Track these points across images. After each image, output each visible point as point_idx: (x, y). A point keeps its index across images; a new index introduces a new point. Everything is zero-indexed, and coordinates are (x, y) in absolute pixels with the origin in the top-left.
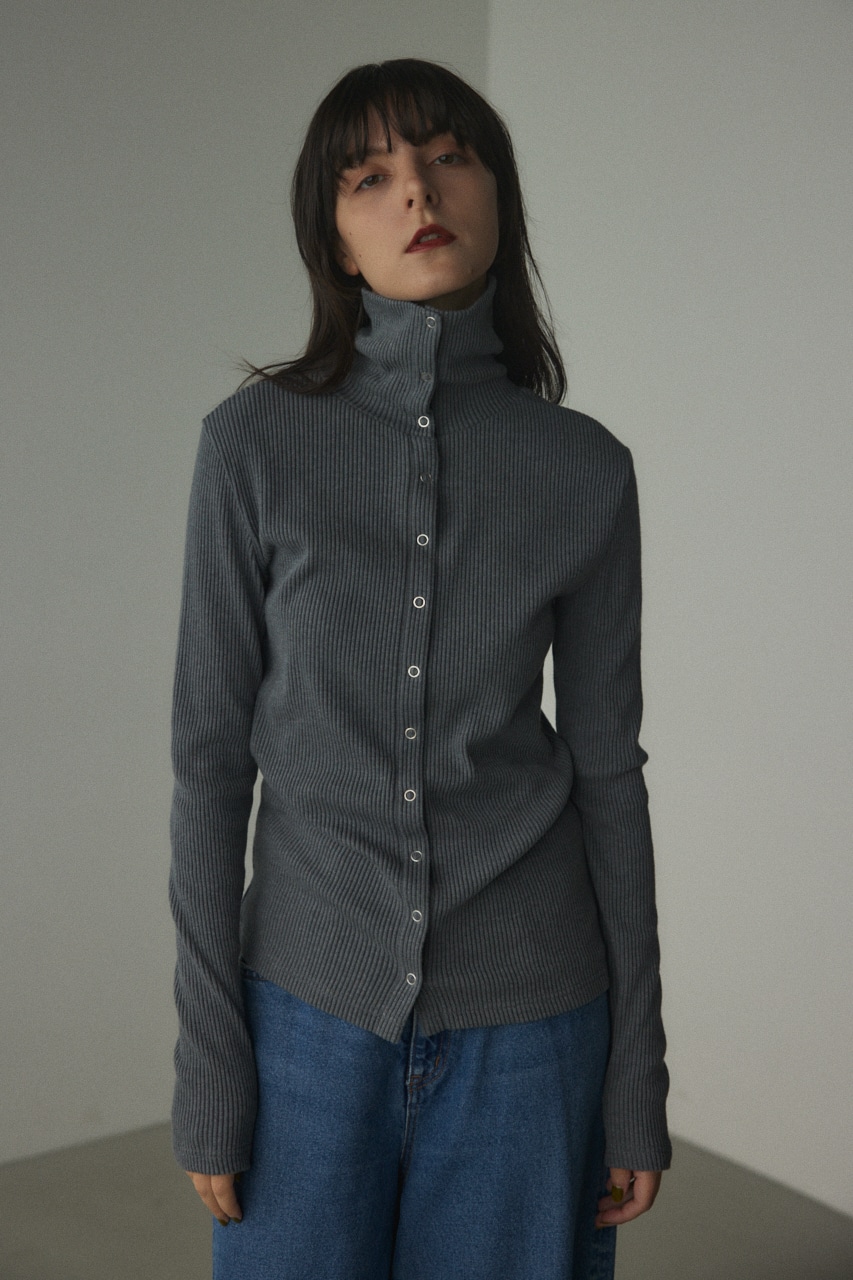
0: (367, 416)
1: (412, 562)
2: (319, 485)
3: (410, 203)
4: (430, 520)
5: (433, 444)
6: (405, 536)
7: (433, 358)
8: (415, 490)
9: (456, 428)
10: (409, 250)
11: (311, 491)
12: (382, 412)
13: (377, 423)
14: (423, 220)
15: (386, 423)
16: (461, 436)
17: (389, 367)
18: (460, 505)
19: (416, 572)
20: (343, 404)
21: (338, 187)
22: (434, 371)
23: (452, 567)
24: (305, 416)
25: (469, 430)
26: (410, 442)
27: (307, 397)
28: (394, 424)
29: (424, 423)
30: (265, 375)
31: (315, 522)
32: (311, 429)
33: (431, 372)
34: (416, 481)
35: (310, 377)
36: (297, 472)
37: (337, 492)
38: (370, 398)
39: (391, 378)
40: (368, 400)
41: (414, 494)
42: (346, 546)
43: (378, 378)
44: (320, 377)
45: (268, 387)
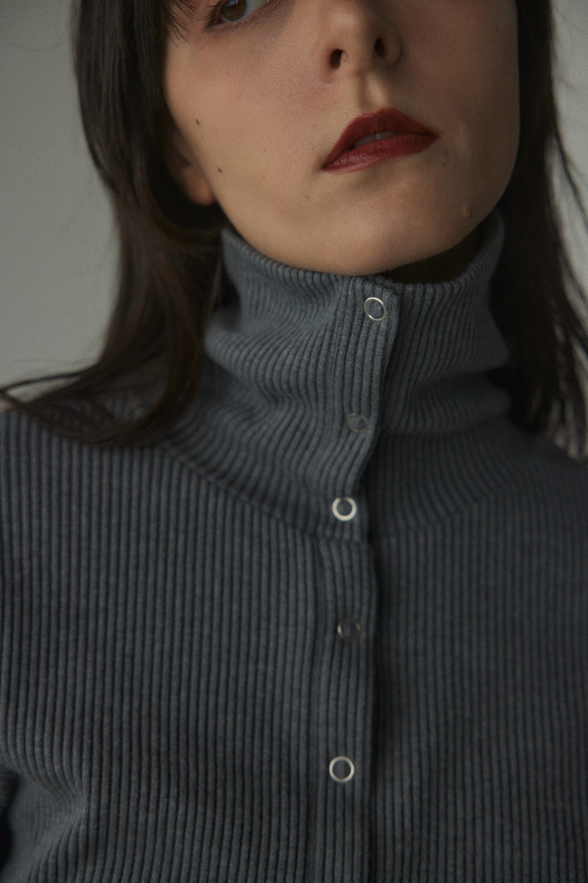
0: (227, 493)
1: (319, 825)
2: (119, 644)
3: (335, 57)
4: (360, 728)
5: (364, 557)
6: (302, 761)
7: (376, 385)
8: (326, 658)
9: (412, 523)
10: (329, 163)
11: (100, 658)
12: (257, 484)
13: (248, 509)
14: (363, 99)
15: (266, 508)
16: (421, 540)
17: (274, 396)
18: (422, 690)
19: (329, 851)
20: (176, 467)
21: (169, 18)
22: (374, 415)
23: (408, 837)
24: (95, 491)
25: (439, 528)
26: (316, 553)
27: (101, 450)
28: (284, 512)
29: (346, 512)
30: (13, 401)
31: (106, 730)
32: (104, 521)
33: (369, 416)
34: (329, 637)
35: (109, 406)
36: (72, 612)
37: (157, 659)
38: (232, 454)
39: (279, 417)
40: (229, 459)
41: (325, 668)
42: (173, 792)
43: (249, 415)
44: (131, 409)
45: (18, 426)
